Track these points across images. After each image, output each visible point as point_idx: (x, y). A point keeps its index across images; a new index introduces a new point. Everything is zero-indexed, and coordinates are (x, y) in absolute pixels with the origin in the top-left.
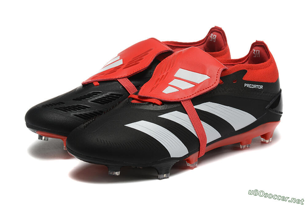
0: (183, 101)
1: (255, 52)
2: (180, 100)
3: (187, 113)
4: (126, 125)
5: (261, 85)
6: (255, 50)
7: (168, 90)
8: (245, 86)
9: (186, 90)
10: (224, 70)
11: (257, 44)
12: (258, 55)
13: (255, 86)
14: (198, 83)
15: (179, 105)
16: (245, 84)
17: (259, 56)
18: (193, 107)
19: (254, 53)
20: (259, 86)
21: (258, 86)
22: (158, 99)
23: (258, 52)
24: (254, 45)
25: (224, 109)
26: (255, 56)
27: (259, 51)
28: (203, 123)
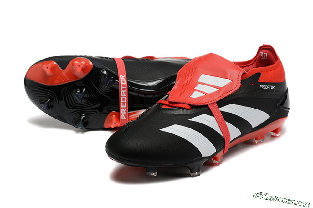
0: (210, 104)
1: (263, 55)
2: (207, 104)
3: (213, 116)
4: (161, 130)
5: (273, 86)
6: (262, 53)
7: (195, 95)
8: (260, 87)
9: (211, 95)
10: (244, 74)
11: (264, 48)
12: (266, 57)
13: (268, 87)
14: (222, 87)
15: (206, 108)
16: (260, 86)
17: (267, 59)
18: (219, 110)
19: (261, 55)
20: (272, 86)
21: (270, 86)
22: (187, 104)
23: (265, 54)
24: (261, 49)
25: (245, 109)
26: (263, 59)
27: (267, 54)
28: (227, 124)
